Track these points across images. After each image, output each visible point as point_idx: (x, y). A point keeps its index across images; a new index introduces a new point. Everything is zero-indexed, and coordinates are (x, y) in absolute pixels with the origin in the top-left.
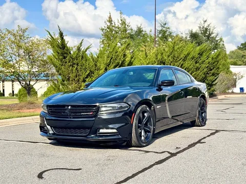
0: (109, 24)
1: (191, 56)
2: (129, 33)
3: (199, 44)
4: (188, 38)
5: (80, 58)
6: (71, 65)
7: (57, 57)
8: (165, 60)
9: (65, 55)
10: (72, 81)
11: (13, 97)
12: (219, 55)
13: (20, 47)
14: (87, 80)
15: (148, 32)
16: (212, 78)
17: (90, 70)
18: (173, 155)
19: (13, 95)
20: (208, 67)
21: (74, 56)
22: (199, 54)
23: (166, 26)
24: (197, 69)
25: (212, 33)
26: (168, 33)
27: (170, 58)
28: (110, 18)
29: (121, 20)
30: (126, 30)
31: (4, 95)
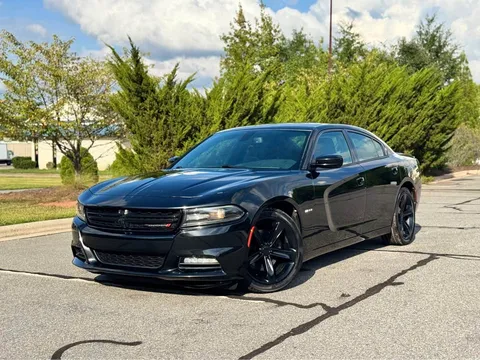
0: (238, 27)
1: (397, 94)
2: (277, 46)
3: (419, 66)
4: (396, 56)
5: (173, 100)
6: (154, 115)
7: (127, 99)
8: (345, 102)
9: (144, 95)
10: (157, 145)
11: (54, 170)
12: (455, 90)
13: (58, 78)
14: (186, 144)
15: (316, 43)
16: (440, 137)
17: (192, 126)
18: (331, 311)
19: (55, 167)
20: (432, 115)
21: (161, 97)
22: (414, 89)
23: (352, 31)
24: (411, 119)
25: (444, 46)
26: (355, 45)
27: (355, 98)
28: (241, 14)
29: (263, 20)
30: (271, 41)
31: (37, 166)
